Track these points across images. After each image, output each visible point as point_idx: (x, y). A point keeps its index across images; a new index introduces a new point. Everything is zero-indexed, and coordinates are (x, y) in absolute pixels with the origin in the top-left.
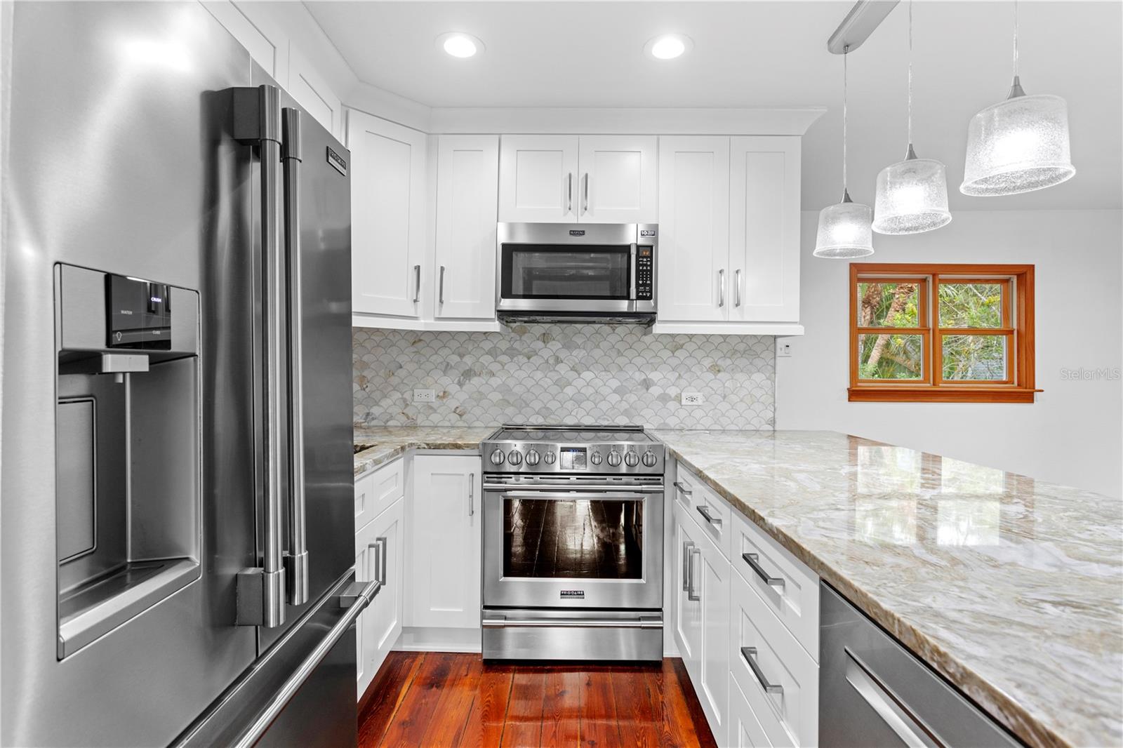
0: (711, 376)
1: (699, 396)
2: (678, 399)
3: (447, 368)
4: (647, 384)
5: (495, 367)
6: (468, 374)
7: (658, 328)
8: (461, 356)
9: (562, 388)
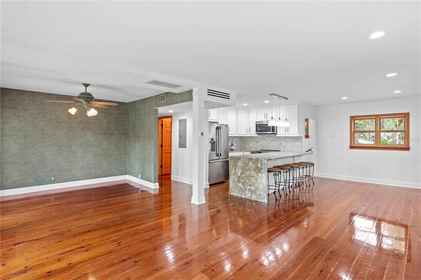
0: (291, 143)
1: (290, 146)
2: (286, 146)
3: (254, 141)
4: (282, 144)
5: (260, 141)
6: (257, 142)
7: (277, 136)
8: (256, 139)
9: (269, 144)
